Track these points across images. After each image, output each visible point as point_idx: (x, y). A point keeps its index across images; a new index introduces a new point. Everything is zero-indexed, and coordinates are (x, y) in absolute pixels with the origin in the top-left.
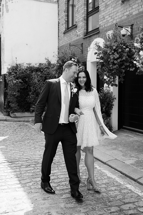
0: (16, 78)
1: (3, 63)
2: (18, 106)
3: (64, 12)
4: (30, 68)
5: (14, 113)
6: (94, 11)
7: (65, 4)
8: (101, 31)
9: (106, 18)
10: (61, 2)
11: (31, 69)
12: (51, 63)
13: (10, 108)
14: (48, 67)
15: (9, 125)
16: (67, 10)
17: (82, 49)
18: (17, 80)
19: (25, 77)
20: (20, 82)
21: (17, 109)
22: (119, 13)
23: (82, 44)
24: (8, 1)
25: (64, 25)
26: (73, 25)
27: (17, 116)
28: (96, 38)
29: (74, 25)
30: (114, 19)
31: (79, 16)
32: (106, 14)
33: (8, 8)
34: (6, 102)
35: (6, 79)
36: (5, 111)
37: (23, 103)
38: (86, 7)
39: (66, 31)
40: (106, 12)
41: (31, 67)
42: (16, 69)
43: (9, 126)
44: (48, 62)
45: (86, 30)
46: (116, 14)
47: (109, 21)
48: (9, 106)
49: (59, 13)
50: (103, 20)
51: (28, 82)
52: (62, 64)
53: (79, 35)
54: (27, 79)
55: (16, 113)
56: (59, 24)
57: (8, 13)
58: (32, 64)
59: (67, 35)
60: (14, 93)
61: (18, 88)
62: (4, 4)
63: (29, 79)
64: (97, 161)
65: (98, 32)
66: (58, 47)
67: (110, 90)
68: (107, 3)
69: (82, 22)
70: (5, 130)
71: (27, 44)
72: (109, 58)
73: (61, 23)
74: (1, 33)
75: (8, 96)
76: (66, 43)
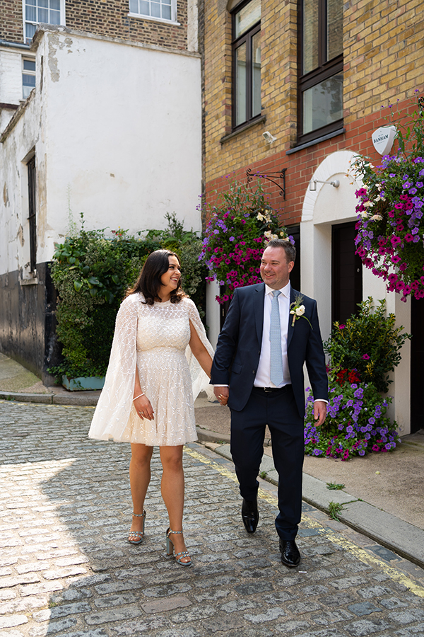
0: (81, 275)
1: (41, 229)
2: (88, 356)
3: (221, 82)
4: (122, 244)
5: (77, 380)
6: (323, 72)
7: (224, 58)
8: (349, 129)
9: (368, 88)
10: (213, 51)
11: (126, 246)
12: (183, 230)
13: (63, 363)
14: (175, 242)
15: (63, 416)
16: (230, 75)
17: (285, 188)
18: (85, 281)
19: (110, 272)
20: (95, 287)
21: (83, 368)
22: (415, 70)
23: (284, 171)
24: (58, 48)
25: (223, 119)
26: (250, 118)
27: (85, 388)
28: (333, 152)
29: (253, 116)
30: (397, 89)
31: (273, 89)
32: (367, 77)
33: (59, 67)
34: (51, 347)
35: (52, 277)
36: (47, 373)
37: (103, 348)
38: (296, 60)
39: (230, 136)
40: (369, 71)
41: (124, 241)
42: (82, 248)
43: (64, 422)
44: (175, 225)
45: (296, 130)
46: (406, 74)
47: (380, 98)
48: (60, 358)
49: (206, 83)
50: (357, 97)
51: (119, 286)
52: (228, 231)
53: (272, 146)
54: (115, 278)
55: (83, 378)
56: (204, 116)
57: (56, 82)
58: (127, 234)
59: (231, 146)
60: (77, 320)
61: (88, 302)
62: (47, 54)
63: (119, 278)
64: (396, 557)
65: (341, 131)
66: (203, 185)
67: (385, 310)
68: (372, 42)
69: (284, 107)
70: (56, 433)
71: (112, 175)
72: (409, 205)
73: (214, 113)
74: (37, 141)
75: (57, 326)
76: (229, 171)
